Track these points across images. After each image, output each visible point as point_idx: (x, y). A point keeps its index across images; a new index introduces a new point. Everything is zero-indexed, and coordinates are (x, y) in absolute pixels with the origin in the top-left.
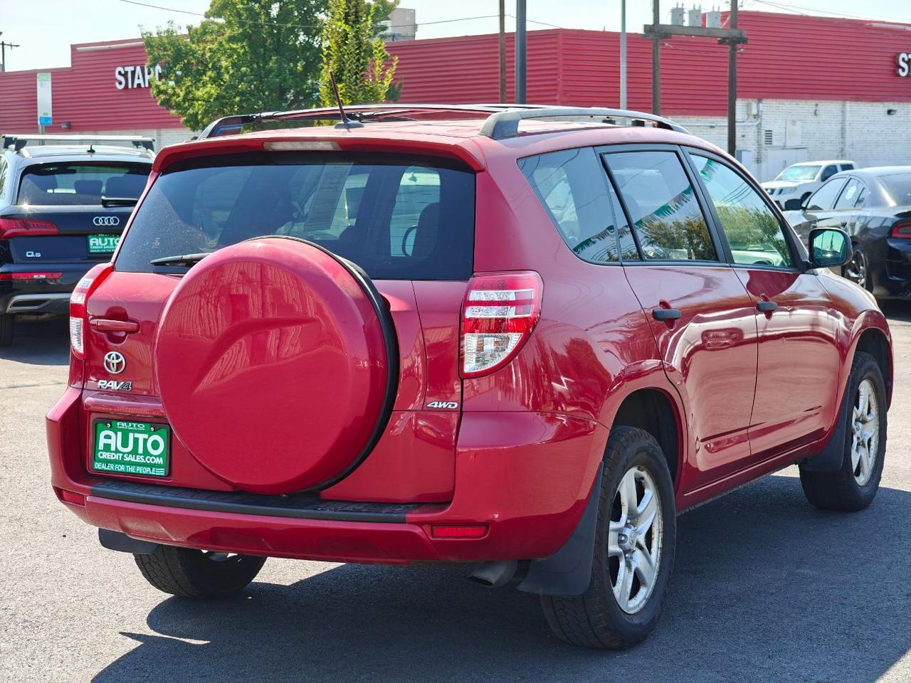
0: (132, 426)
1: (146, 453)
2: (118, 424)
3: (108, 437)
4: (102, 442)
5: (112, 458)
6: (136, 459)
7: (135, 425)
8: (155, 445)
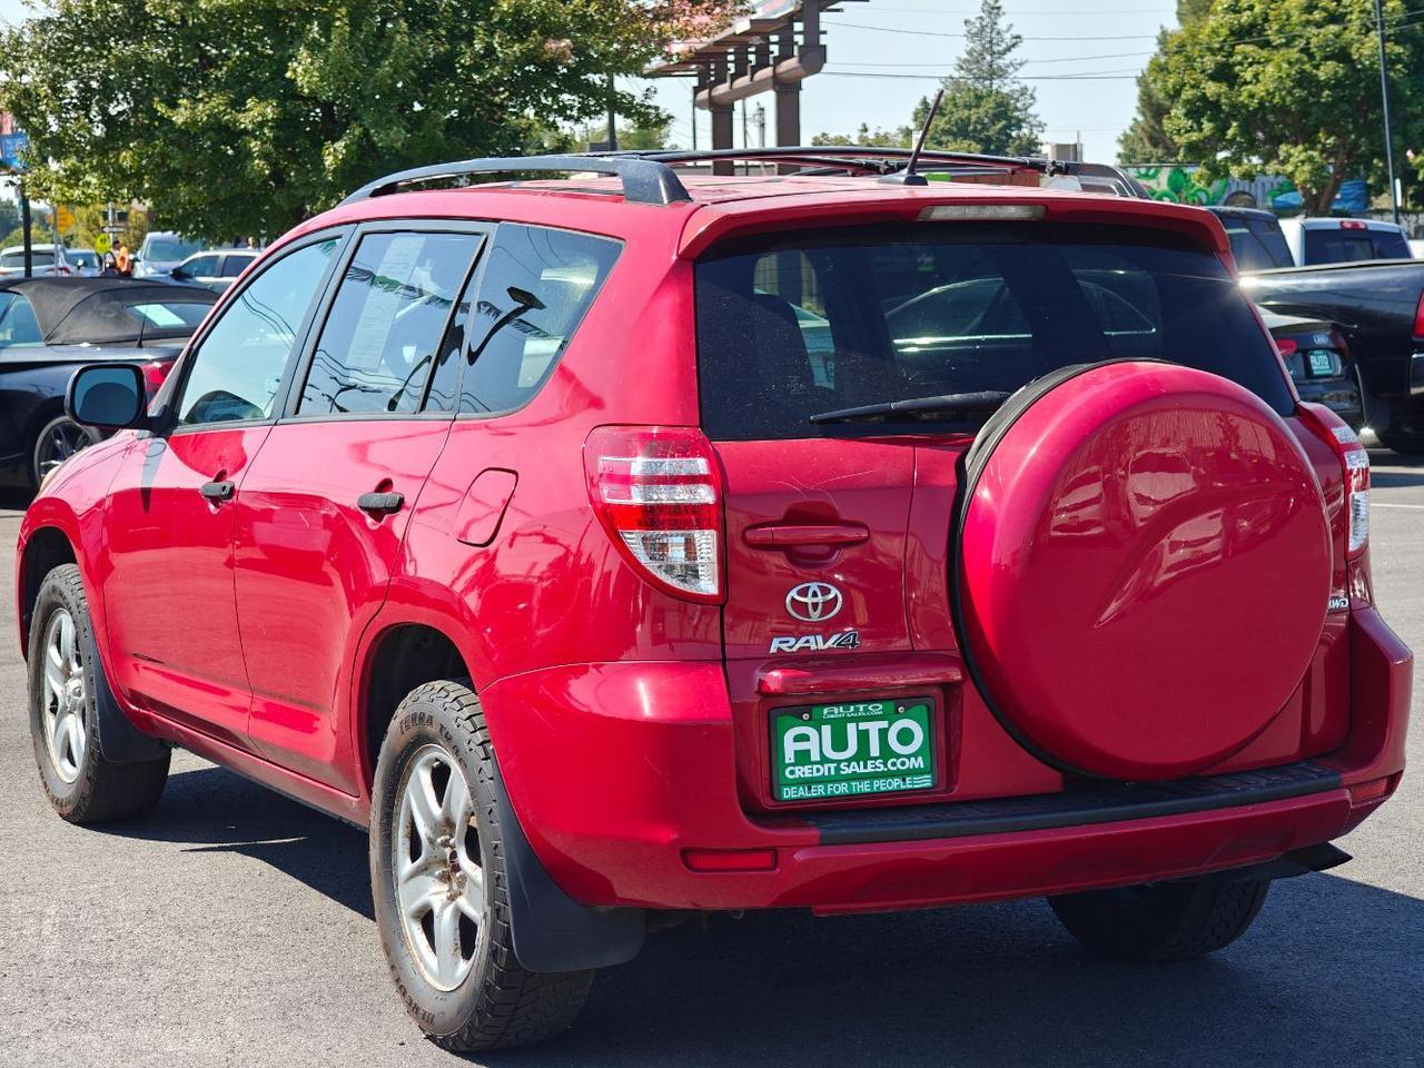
0: (857, 710)
1: (886, 752)
2: (826, 711)
3: (799, 738)
4: (790, 747)
5: (815, 774)
6: (865, 767)
7: (861, 707)
8: (906, 736)
